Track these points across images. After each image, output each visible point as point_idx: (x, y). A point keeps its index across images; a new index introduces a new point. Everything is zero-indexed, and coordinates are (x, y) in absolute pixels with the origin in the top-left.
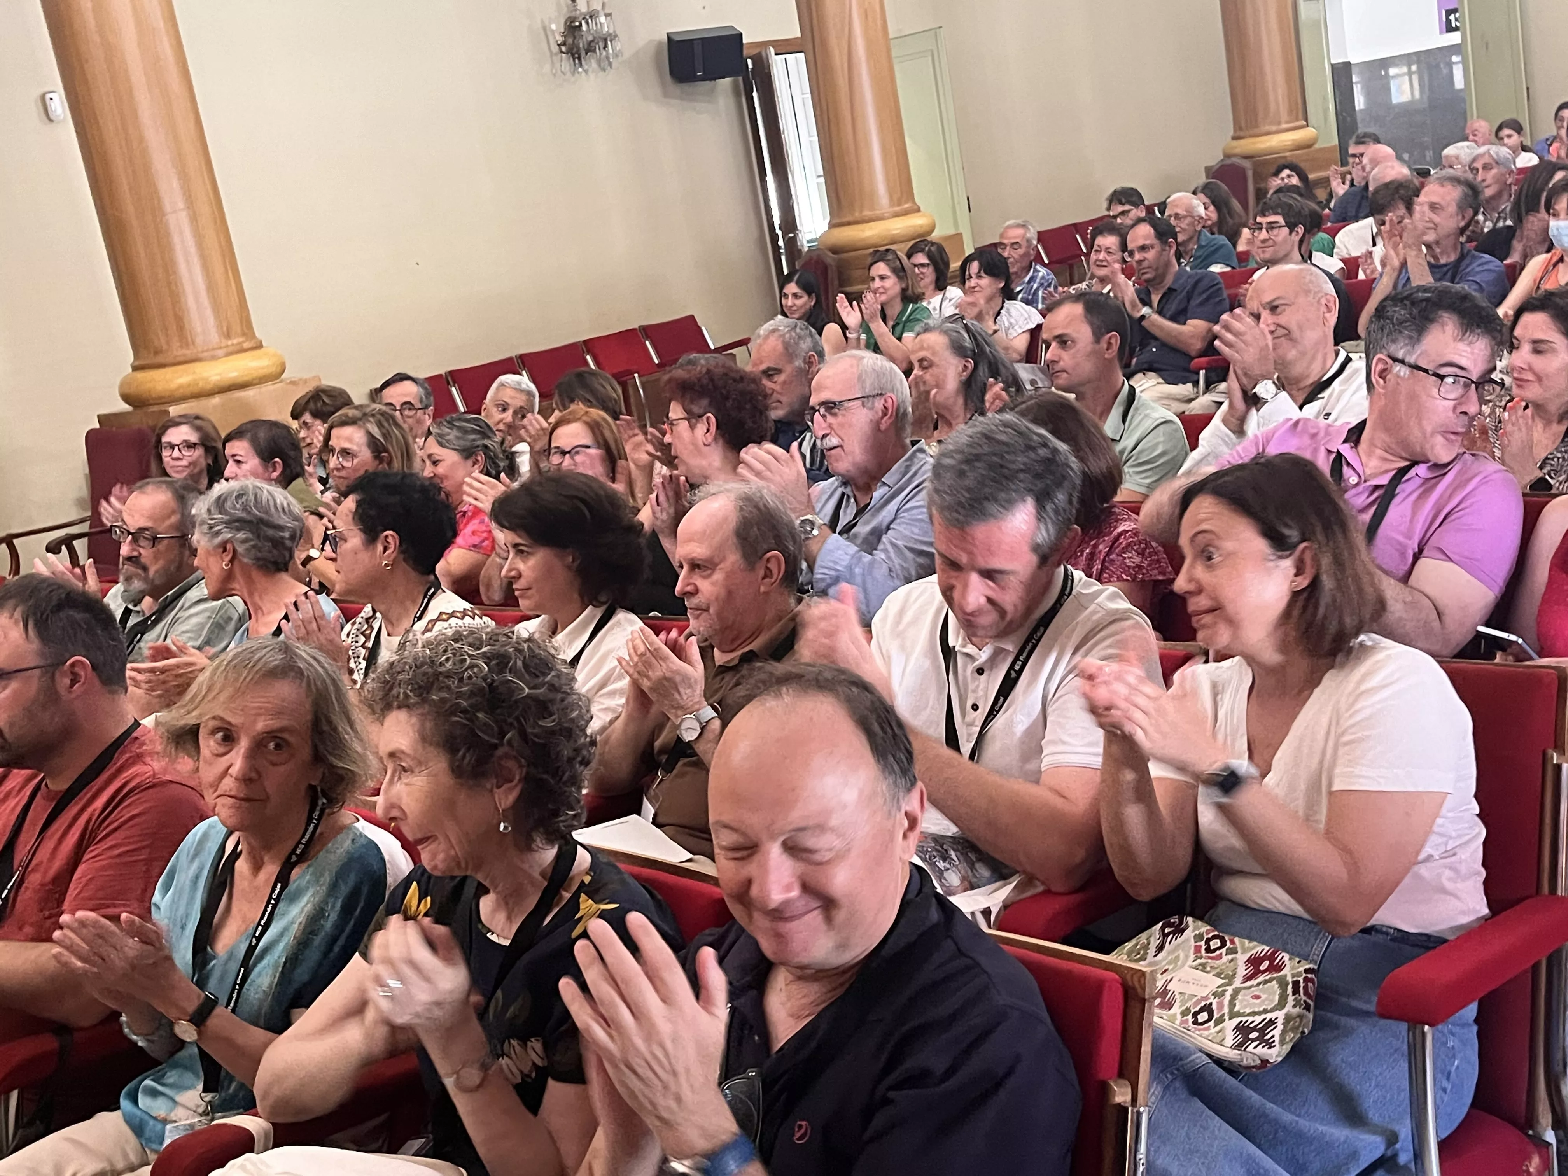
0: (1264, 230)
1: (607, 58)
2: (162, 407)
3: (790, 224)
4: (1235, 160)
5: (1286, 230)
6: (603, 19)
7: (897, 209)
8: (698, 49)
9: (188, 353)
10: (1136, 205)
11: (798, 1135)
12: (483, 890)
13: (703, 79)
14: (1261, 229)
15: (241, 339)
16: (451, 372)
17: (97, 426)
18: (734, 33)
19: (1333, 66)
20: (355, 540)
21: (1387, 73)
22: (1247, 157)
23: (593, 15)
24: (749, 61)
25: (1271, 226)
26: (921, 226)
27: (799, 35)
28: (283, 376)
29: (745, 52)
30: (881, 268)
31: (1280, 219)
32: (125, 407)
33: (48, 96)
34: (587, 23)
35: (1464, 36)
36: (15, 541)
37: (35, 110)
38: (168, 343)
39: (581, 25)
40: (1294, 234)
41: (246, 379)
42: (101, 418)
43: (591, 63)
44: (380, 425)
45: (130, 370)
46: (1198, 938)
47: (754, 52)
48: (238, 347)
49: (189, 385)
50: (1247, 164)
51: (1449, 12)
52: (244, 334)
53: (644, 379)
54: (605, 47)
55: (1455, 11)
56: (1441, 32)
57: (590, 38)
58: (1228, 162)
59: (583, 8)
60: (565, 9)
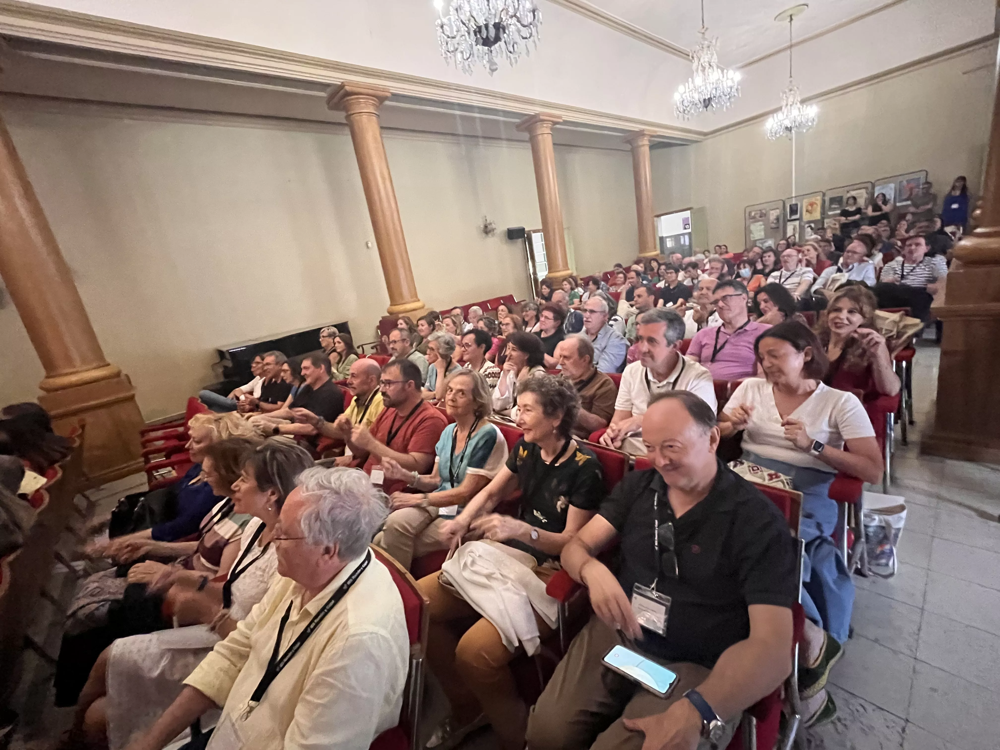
7: (565, 269)
8: (514, 232)
12: (541, 448)
15: (415, 299)
17: (381, 319)
19: (659, 237)
20: (474, 346)
23: (491, 224)
24: (526, 235)
25: (671, 273)
27: (541, 228)
30: (565, 283)
32: (388, 315)
33: (369, 242)
35: (688, 231)
36: (364, 346)
37: (365, 245)
41: (416, 308)
42: (382, 317)
43: (490, 235)
46: (749, 466)
47: (527, 233)
48: (414, 301)
51: (685, 225)
52: (416, 297)
55: (687, 225)
56: (682, 230)
59: (488, 222)
60: (484, 222)
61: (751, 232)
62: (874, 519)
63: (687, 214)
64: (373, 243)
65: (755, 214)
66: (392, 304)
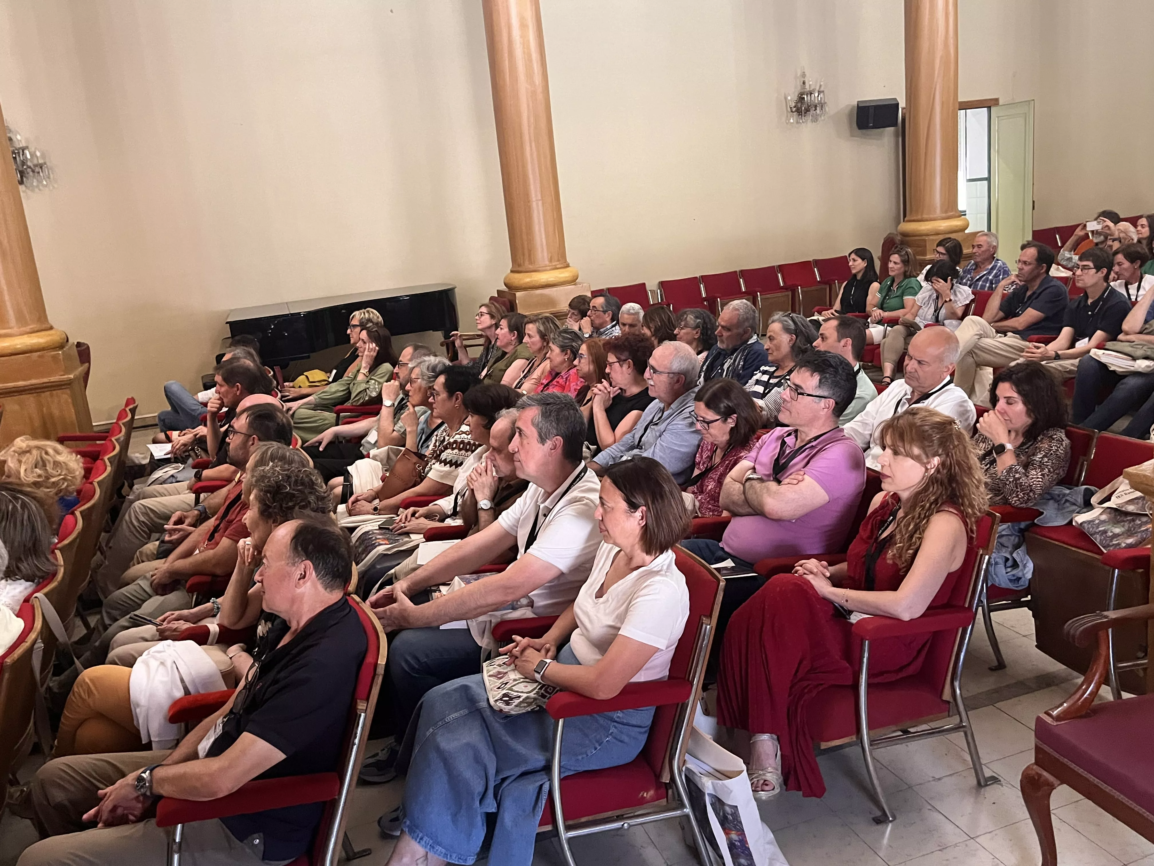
0: (1080, 270)
1: (816, 116)
2: (517, 292)
5: (1094, 271)
6: (816, 95)
7: (944, 215)
8: (871, 111)
9: (531, 267)
13: (872, 128)
14: (1078, 268)
16: (702, 276)
17: (494, 295)
18: (894, 102)
25: (1084, 268)
29: (898, 113)
30: (896, 258)
31: (1091, 264)
32: (505, 288)
34: (810, 96)
38: (525, 262)
39: (805, 98)
40: (1100, 273)
42: (496, 291)
43: (806, 117)
44: (544, 323)
48: (553, 267)
54: (816, 110)
57: (808, 105)
59: (808, 88)
60: (799, 88)
66: (515, 269)
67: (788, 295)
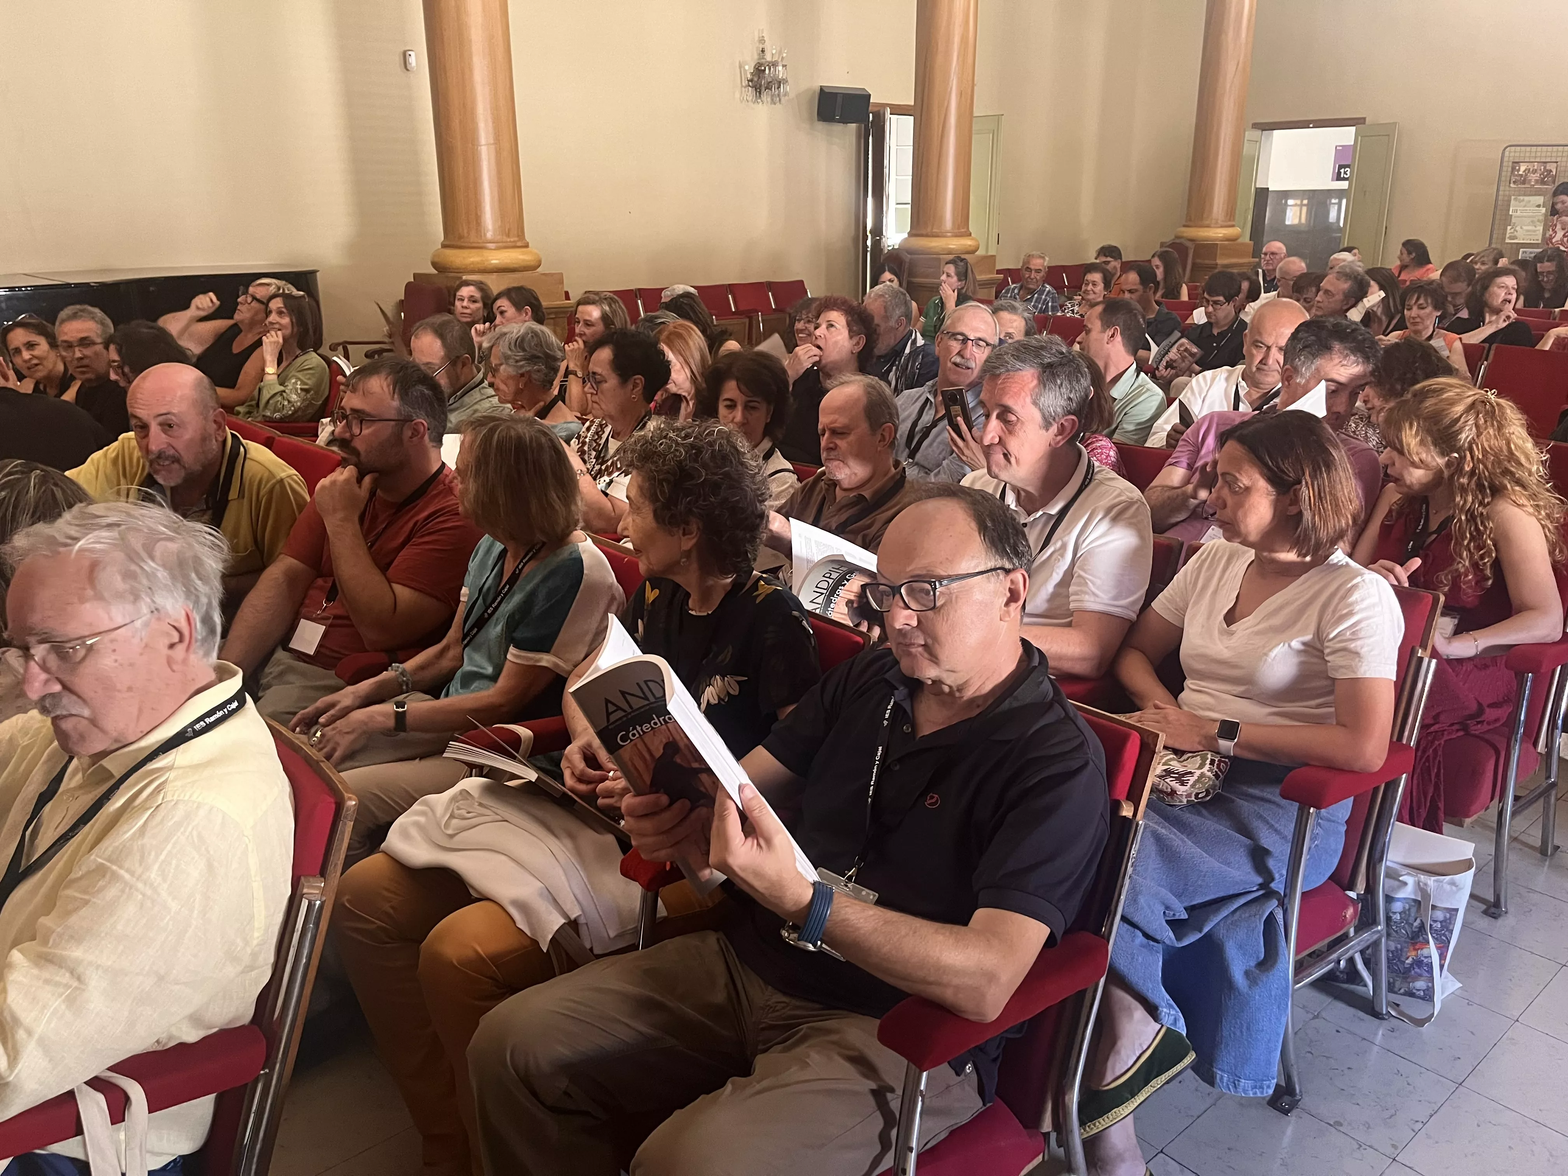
1: (779, 95)
2: (459, 275)
3: (878, 231)
4: (1182, 240)
6: (780, 68)
7: (956, 232)
8: (840, 100)
10: (1115, 258)
11: (929, 802)
13: (839, 121)
15: (516, 239)
16: (639, 290)
17: (412, 280)
18: (865, 93)
19: (1256, 189)
20: (612, 381)
21: (1286, 202)
22: (1192, 240)
23: (774, 64)
24: (871, 115)
26: (970, 246)
27: (913, 103)
28: (539, 270)
29: (870, 108)
30: (949, 269)
32: (432, 271)
33: (410, 53)
34: (770, 69)
35: (1350, 185)
36: (349, 347)
37: (398, 59)
38: (468, 233)
39: (765, 70)
41: (515, 266)
42: (415, 275)
43: (766, 96)
45: (440, 247)
47: (876, 109)
48: (513, 244)
49: (478, 263)
50: (1189, 244)
51: (1340, 167)
52: (518, 236)
53: (765, 317)
54: (779, 87)
55: (1345, 166)
56: (1332, 180)
57: (769, 80)
58: (1178, 241)
59: (768, 58)
60: (756, 57)
61: (1507, 220)
62: (1405, 884)
63: (1347, 135)
64: (419, 59)
65: (1527, 171)
66: (447, 243)
67: (744, 323)
